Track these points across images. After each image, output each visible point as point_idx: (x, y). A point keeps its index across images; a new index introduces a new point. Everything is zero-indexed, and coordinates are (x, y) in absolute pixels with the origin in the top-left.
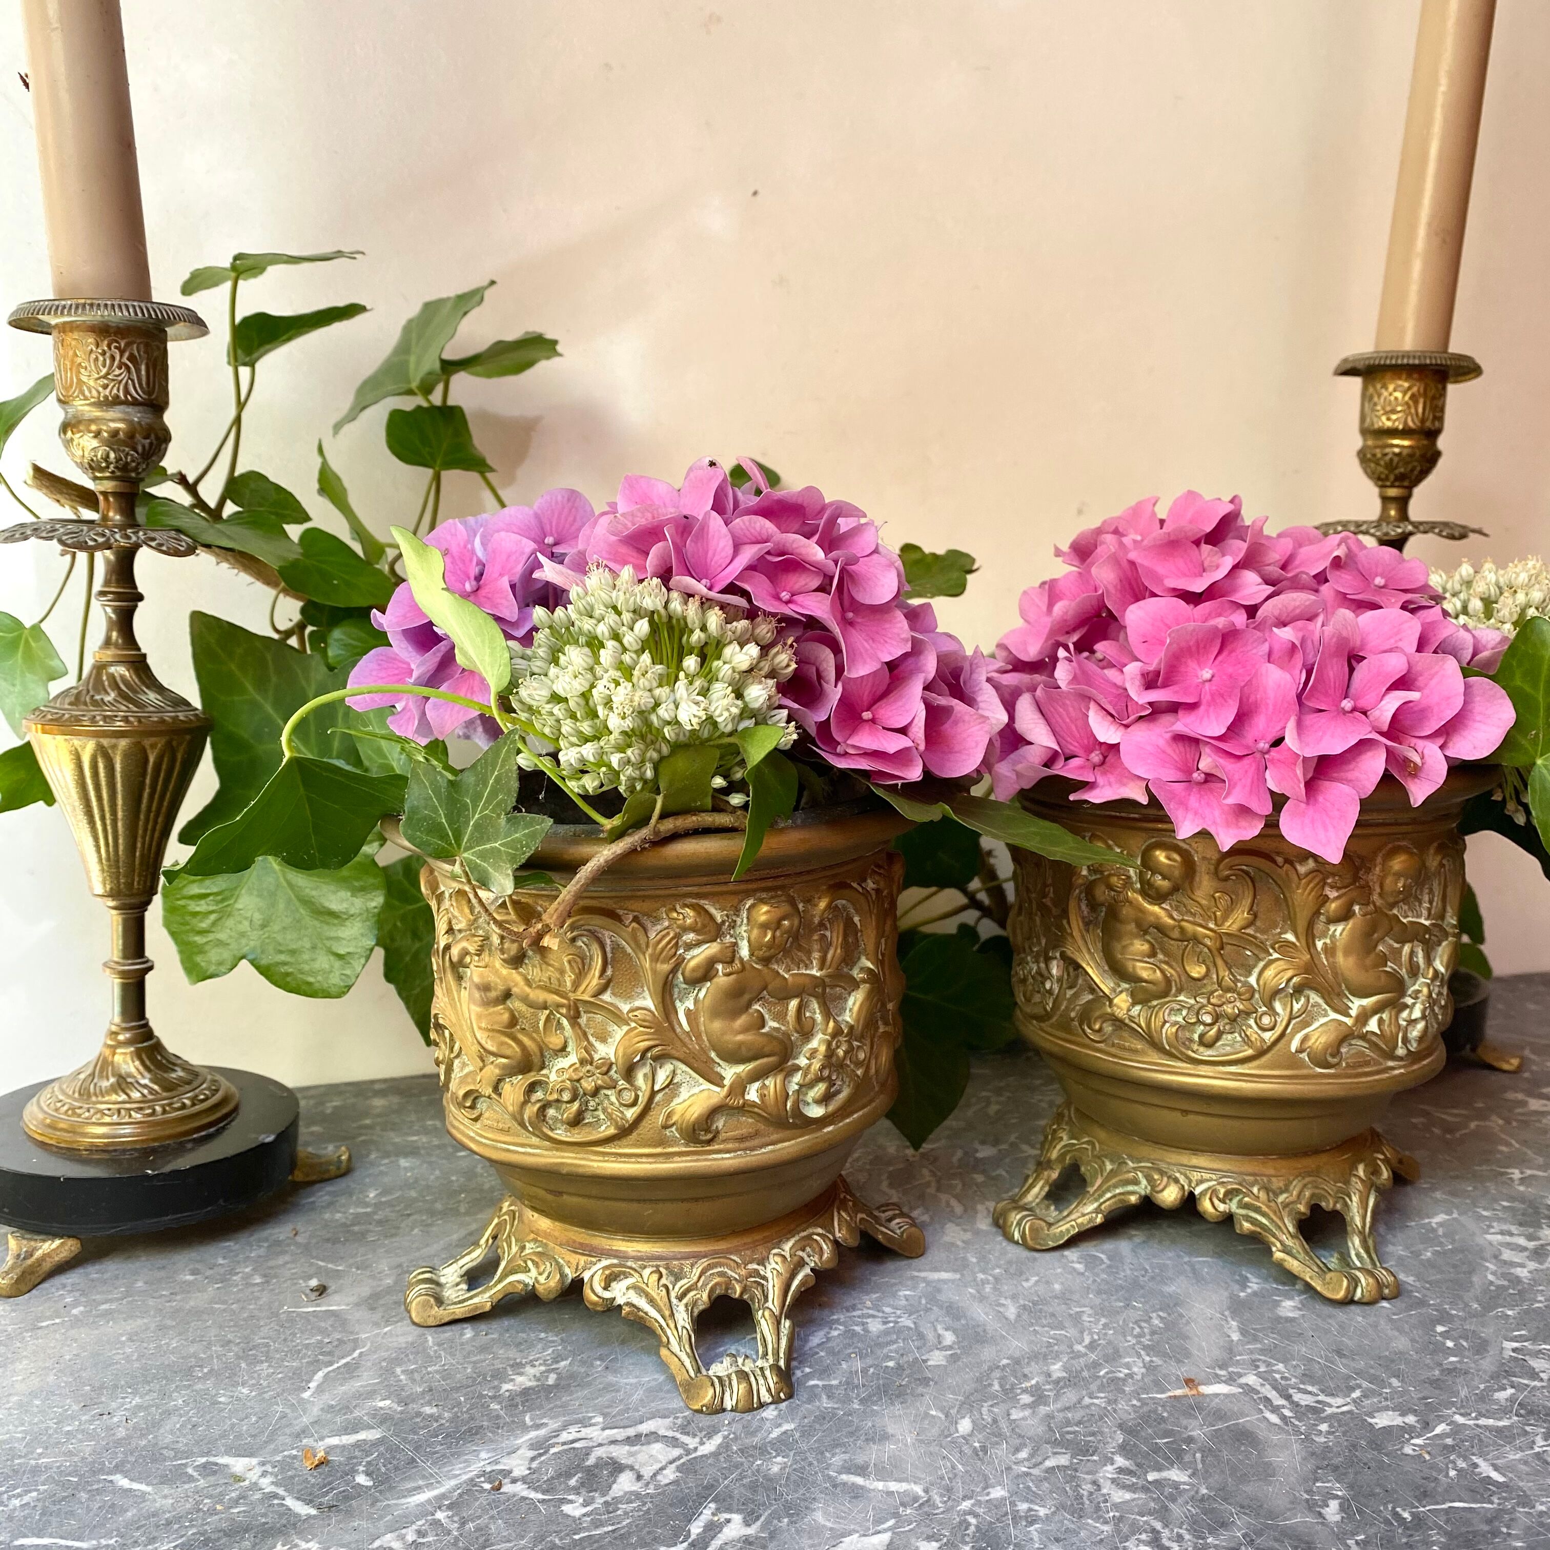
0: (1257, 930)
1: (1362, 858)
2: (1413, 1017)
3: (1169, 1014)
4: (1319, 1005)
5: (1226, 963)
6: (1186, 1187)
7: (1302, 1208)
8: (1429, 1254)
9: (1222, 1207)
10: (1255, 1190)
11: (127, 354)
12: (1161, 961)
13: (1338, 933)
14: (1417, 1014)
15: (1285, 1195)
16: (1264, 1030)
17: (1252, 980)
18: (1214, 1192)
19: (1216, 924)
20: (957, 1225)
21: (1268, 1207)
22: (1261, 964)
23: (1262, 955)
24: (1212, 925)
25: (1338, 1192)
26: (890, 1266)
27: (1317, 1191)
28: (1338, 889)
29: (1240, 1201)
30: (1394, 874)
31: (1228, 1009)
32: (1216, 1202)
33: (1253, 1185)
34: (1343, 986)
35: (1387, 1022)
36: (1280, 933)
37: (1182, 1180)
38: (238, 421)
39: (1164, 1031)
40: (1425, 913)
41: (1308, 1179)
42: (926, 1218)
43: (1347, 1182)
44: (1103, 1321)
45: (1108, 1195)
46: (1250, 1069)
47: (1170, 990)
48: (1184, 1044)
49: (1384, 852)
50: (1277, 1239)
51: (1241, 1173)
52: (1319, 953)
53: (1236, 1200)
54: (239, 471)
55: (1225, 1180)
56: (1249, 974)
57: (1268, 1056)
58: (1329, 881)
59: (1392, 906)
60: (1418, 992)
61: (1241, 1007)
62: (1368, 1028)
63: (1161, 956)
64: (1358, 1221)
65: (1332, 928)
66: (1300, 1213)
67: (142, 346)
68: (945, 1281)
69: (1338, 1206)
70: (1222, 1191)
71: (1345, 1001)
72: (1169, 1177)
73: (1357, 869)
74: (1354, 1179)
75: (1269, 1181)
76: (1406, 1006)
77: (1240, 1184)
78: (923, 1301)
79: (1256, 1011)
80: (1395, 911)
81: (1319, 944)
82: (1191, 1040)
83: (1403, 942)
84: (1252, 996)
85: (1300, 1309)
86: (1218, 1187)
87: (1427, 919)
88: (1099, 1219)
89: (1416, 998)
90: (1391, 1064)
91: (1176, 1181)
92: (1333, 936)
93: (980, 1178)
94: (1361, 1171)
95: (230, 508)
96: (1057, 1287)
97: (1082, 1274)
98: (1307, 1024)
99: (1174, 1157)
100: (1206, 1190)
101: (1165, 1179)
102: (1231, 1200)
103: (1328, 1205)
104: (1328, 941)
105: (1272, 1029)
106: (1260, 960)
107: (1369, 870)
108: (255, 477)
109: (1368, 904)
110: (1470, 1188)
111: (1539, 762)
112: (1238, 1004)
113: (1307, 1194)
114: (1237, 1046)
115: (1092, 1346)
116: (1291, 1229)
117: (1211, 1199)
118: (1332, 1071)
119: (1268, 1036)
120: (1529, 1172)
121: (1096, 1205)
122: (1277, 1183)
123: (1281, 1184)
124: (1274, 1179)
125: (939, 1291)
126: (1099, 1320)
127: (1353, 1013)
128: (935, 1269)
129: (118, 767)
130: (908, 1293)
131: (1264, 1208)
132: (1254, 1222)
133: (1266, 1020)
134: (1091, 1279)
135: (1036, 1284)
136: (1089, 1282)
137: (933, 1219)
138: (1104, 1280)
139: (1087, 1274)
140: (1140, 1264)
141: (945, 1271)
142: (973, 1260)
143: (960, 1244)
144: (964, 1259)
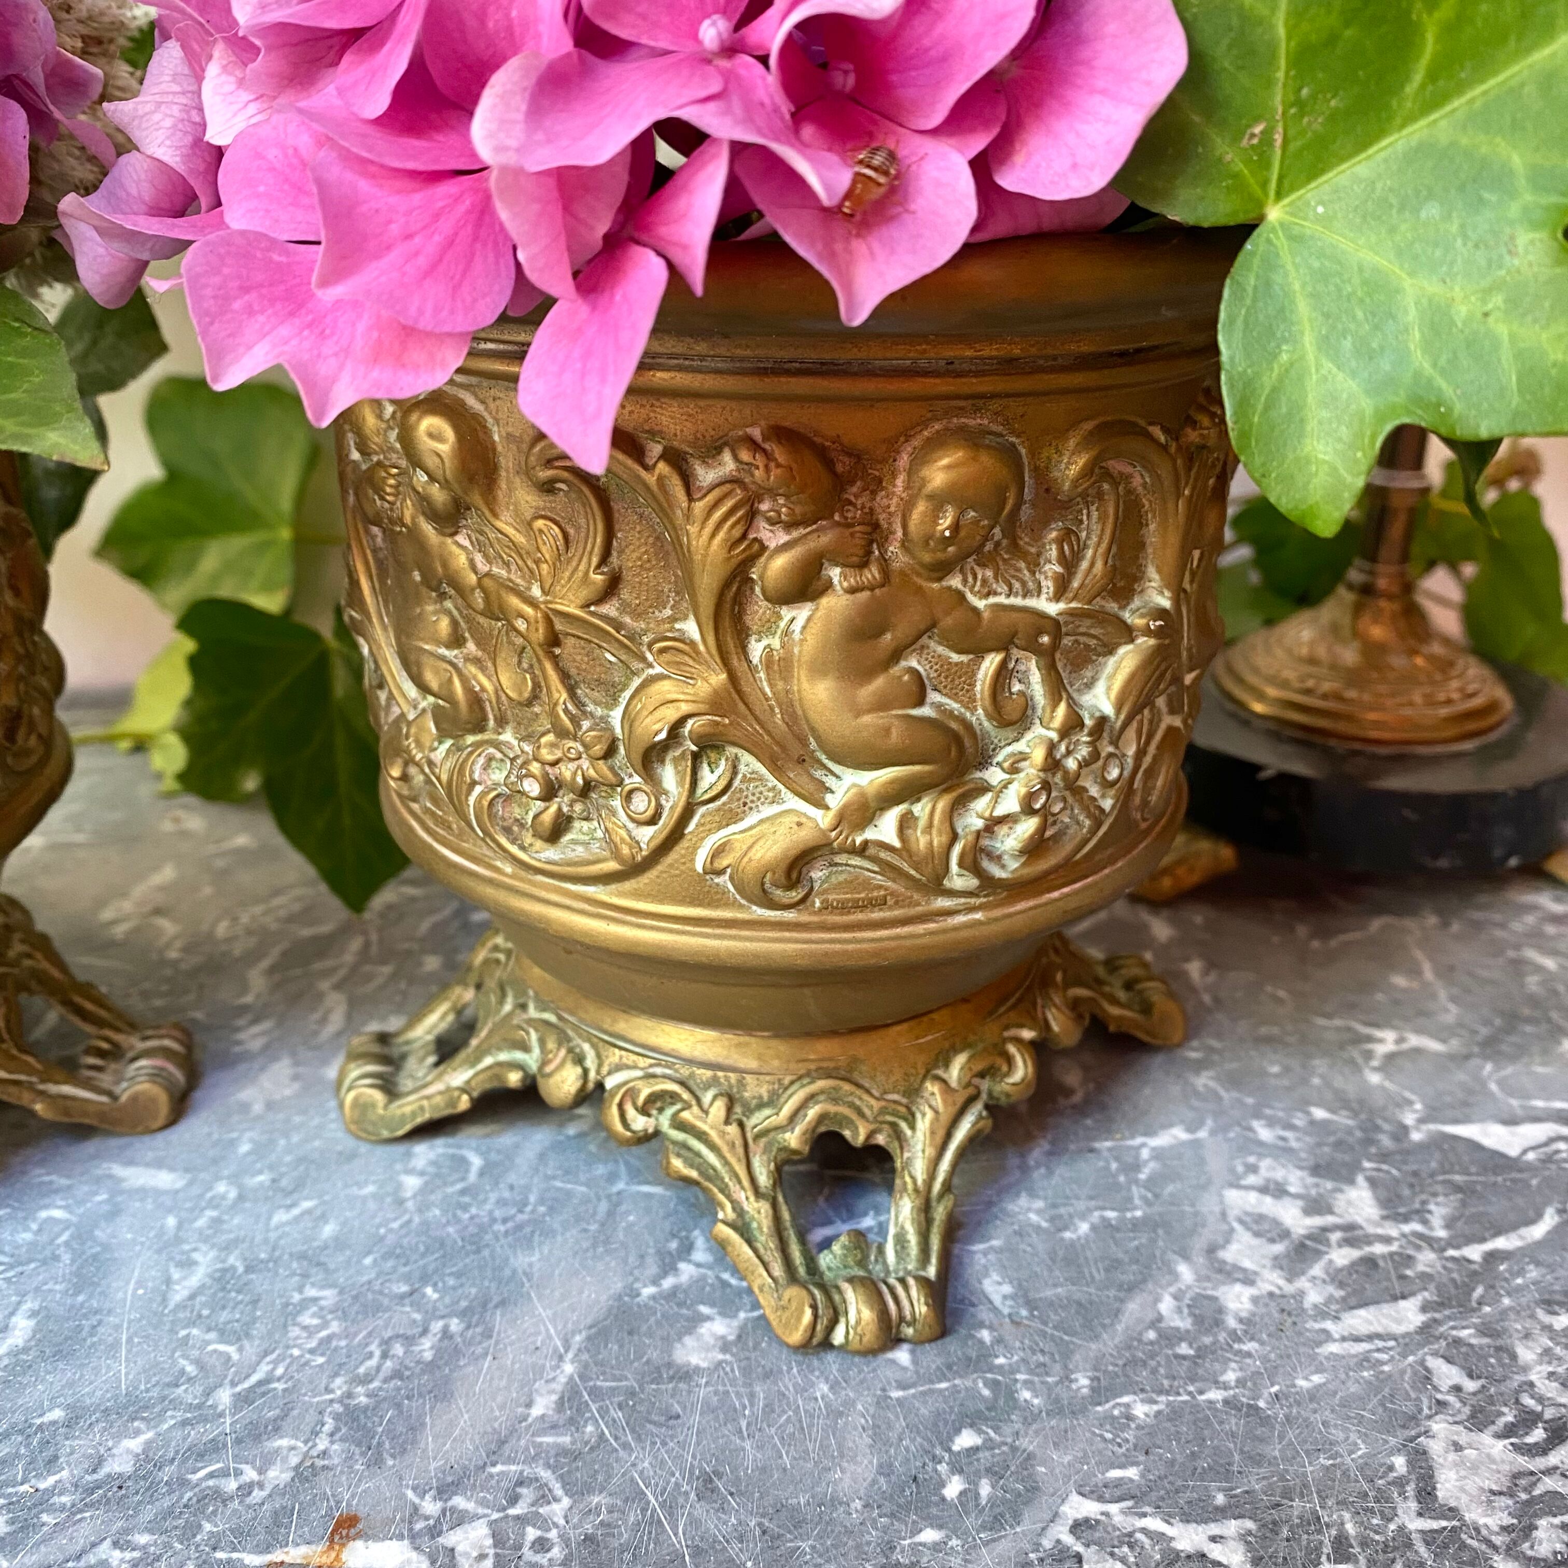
0: (625, 608)
1: (856, 455)
2: (999, 812)
3: (486, 767)
4: (761, 779)
5: (565, 676)
6: (592, 1075)
7: (793, 1139)
8: (1084, 1227)
9: (640, 1123)
10: (707, 1097)
12: (467, 659)
13: (797, 626)
14: (1010, 803)
15: (767, 1112)
16: (640, 823)
17: (616, 716)
18: (632, 1093)
19: (545, 592)
20: (297, 1064)
21: (723, 1134)
22: (636, 682)
23: (636, 665)
24: (536, 591)
25: (883, 1111)
26: (91, 1146)
27: (832, 1108)
28: (789, 526)
29: (675, 1115)
30: (931, 497)
31: (566, 771)
32: (631, 1112)
33: (707, 1086)
34: (813, 744)
35: (922, 823)
36: (673, 619)
37: (591, 1062)
39: (472, 800)
40: (1048, 586)
41: (821, 1084)
42: (256, 1045)
43: (913, 1092)
44: (335, 1327)
45: (488, 1061)
46: (621, 894)
47: (485, 719)
48: (507, 831)
49: (916, 442)
50: (728, 1197)
51: (690, 1062)
52: (752, 669)
53: (669, 1112)
55: (658, 1071)
56: (614, 701)
57: (652, 874)
58: (764, 506)
59: (942, 569)
60: (1023, 757)
61: (592, 773)
62: (870, 834)
63: (471, 646)
64: (919, 1169)
65: (787, 613)
66: (785, 1149)
68: (142, 1193)
69: (881, 1139)
70: (645, 1092)
71: (819, 774)
72: (570, 1051)
73: (840, 483)
74: (931, 1087)
75: (741, 1084)
76: (984, 788)
77: (682, 1083)
78: (64, 1237)
79: (621, 783)
80: (955, 582)
81: (756, 649)
82: (522, 826)
83: (980, 652)
84: (610, 752)
85: (725, 1347)
86: (639, 1084)
87: (1057, 597)
88: (464, 1103)
89: (1014, 770)
90: (943, 903)
91: (579, 1060)
92: (787, 633)
93: (432, 963)
94: (955, 1071)
96: (329, 1230)
97: (400, 1202)
98: (732, 817)
99: (592, 1011)
100: (619, 1086)
101: (563, 1052)
102: (661, 1110)
103: (858, 1135)
104: (776, 643)
105: (652, 821)
106: (634, 674)
107: (876, 485)
109: (863, 565)
110: (1275, 1069)
111: (1274, 214)
112: (585, 763)
113: (812, 1113)
114: (595, 847)
115: (243, 1400)
116: (764, 1180)
117: (620, 1106)
118: (789, 916)
119: (647, 835)
120: (1414, 1040)
121: (470, 1073)
122: (755, 1089)
123: (764, 1091)
124: (749, 1078)
125: (114, 1213)
126: (325, 1325)
127: (835, 801)
128: (159, 1164)
130: (58, 1214)
131: (714, 1135)
132: (693, 1159)
133: (641, 803)
134: (406, 1217)
135: (297, 1220)
136: (395, 1225)
137: (266, 1048)
138: (425, 1224)
139: (410, 1205)
140: (527, 1188)
141: (172, 1169)
142: (245, 1148)
143: (258, 1108)
144: (233, 1143)
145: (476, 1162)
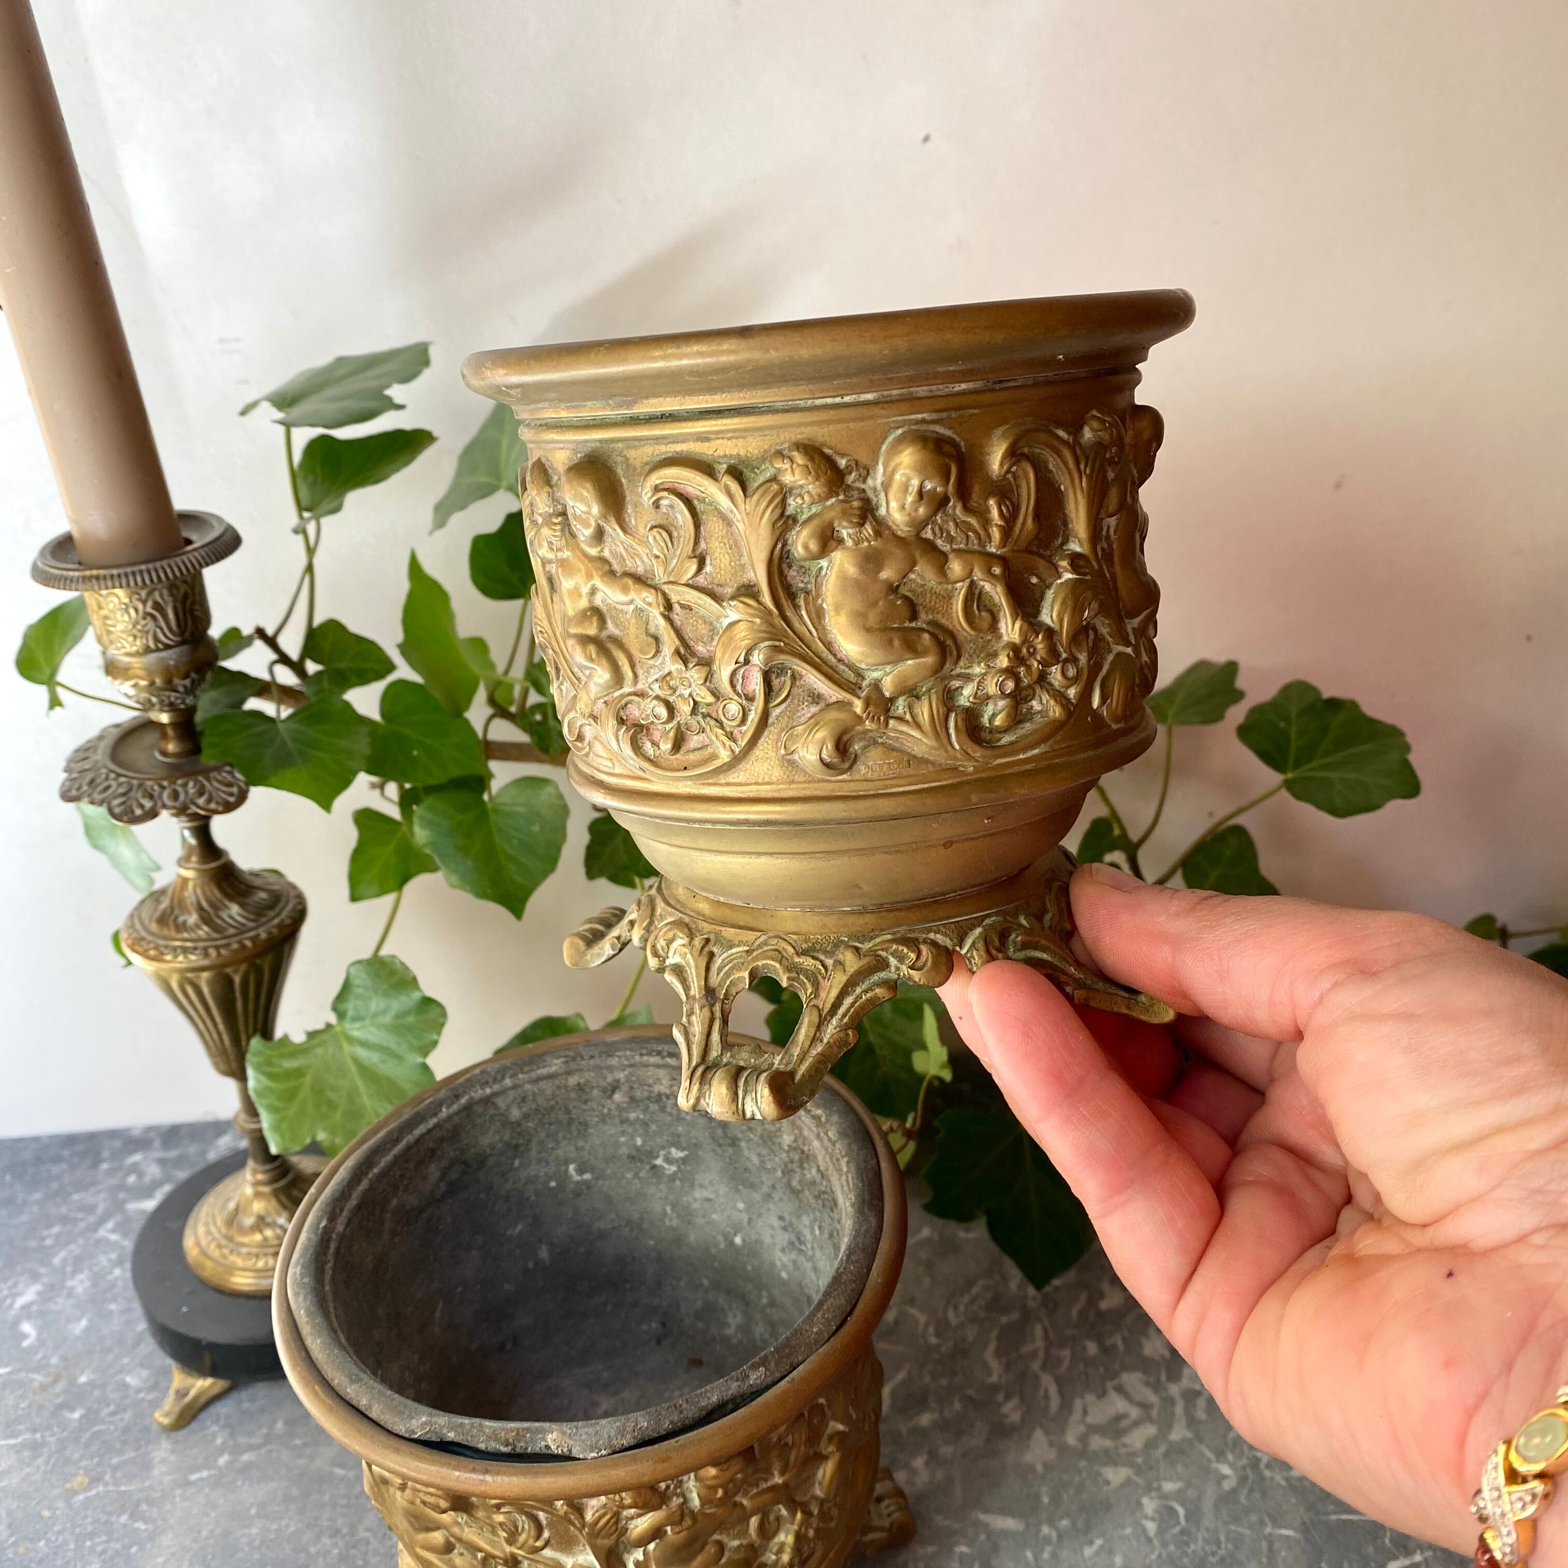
11: (150, 604)
20: (1046, 1433)
38: (310, 569)
54: (318, 620)
67: (165, 592)
95: (312, 667)
96: (1118, 1560)
108: (334, 627)
125: (996, 1549)
129: (206, 990)
130: (964, 1549)
134: (1157, 1553)
135: (1098, 1553)
136: (1153, 1557)
137: (1023, 1420)
138: (1169, 1555)
139: (1156, 1542)
140: (1216, 1531)
141: (1012, 1515)
142: (1046, 1500)
143: (1040, 1468)
144: (1037, 1497)
145: (1181, 1511)
